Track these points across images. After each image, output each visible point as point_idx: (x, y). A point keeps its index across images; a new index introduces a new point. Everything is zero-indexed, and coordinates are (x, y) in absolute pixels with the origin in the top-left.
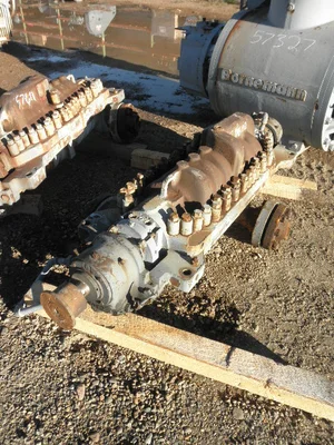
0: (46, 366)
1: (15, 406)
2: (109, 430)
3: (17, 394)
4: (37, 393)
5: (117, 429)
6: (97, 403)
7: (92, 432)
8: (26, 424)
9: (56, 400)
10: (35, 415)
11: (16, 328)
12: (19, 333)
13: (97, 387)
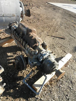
0: (54, 91)
1: (62, 100)
2: (69, 84)
3: (60, 99)
4: (60, 95)
5: (69, 82)
6: (64, 84)
7: (69, 86)
8: (66, 98)
9: (62, 91)
10: (65, 96)
11: (41, 96)
12: (44, 95)
13: (61, 83)
